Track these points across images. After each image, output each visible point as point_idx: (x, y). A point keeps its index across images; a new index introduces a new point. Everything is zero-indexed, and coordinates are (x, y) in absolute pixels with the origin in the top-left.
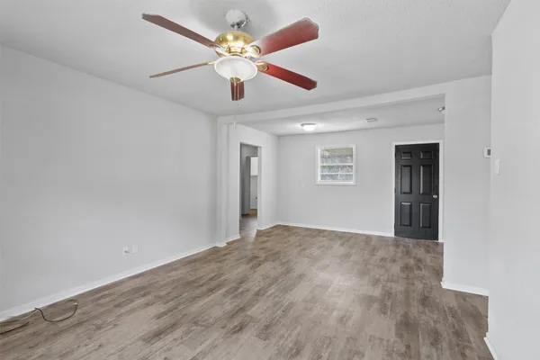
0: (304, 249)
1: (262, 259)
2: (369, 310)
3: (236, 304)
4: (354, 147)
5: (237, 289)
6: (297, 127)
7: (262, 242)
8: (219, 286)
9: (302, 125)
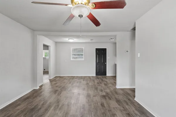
0: (73, 84)
1: (60, 91)
2: (106, 100)
3: (63, 112)
4: (84, 48)
5: (58, 106)
6: (66, 40)
7: (55, 84)
8: (49, 106)
9: (69, 39)
